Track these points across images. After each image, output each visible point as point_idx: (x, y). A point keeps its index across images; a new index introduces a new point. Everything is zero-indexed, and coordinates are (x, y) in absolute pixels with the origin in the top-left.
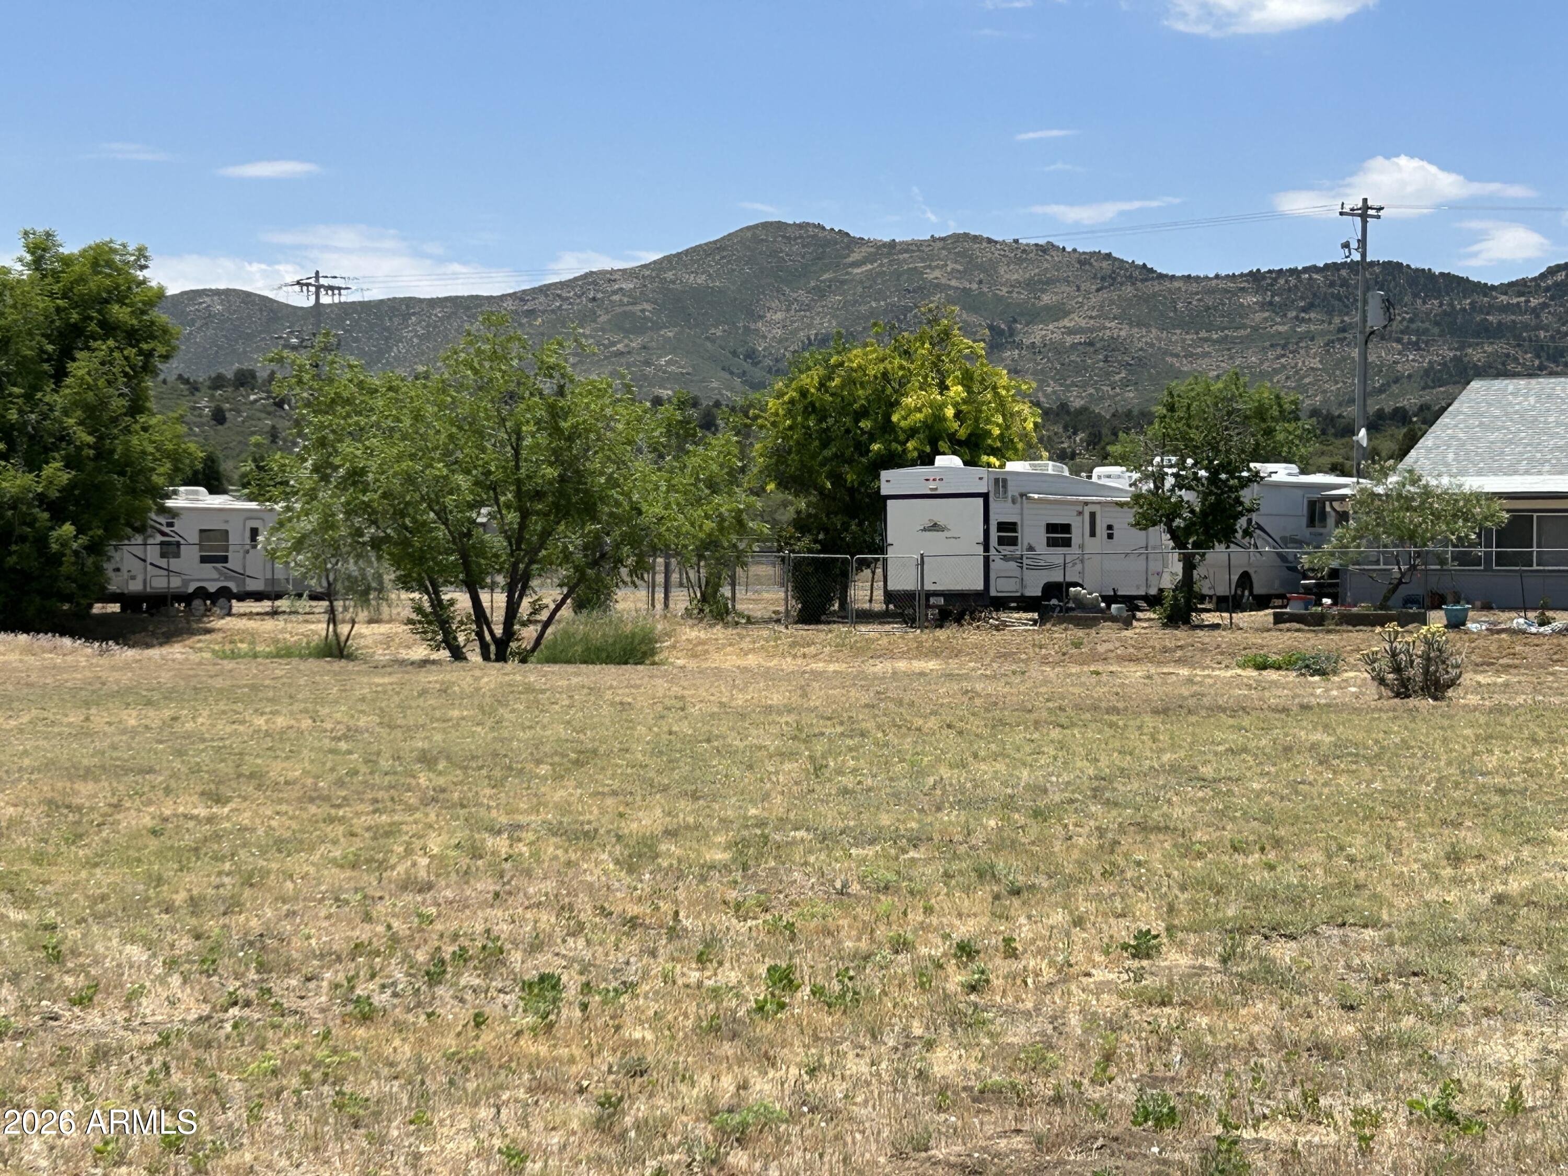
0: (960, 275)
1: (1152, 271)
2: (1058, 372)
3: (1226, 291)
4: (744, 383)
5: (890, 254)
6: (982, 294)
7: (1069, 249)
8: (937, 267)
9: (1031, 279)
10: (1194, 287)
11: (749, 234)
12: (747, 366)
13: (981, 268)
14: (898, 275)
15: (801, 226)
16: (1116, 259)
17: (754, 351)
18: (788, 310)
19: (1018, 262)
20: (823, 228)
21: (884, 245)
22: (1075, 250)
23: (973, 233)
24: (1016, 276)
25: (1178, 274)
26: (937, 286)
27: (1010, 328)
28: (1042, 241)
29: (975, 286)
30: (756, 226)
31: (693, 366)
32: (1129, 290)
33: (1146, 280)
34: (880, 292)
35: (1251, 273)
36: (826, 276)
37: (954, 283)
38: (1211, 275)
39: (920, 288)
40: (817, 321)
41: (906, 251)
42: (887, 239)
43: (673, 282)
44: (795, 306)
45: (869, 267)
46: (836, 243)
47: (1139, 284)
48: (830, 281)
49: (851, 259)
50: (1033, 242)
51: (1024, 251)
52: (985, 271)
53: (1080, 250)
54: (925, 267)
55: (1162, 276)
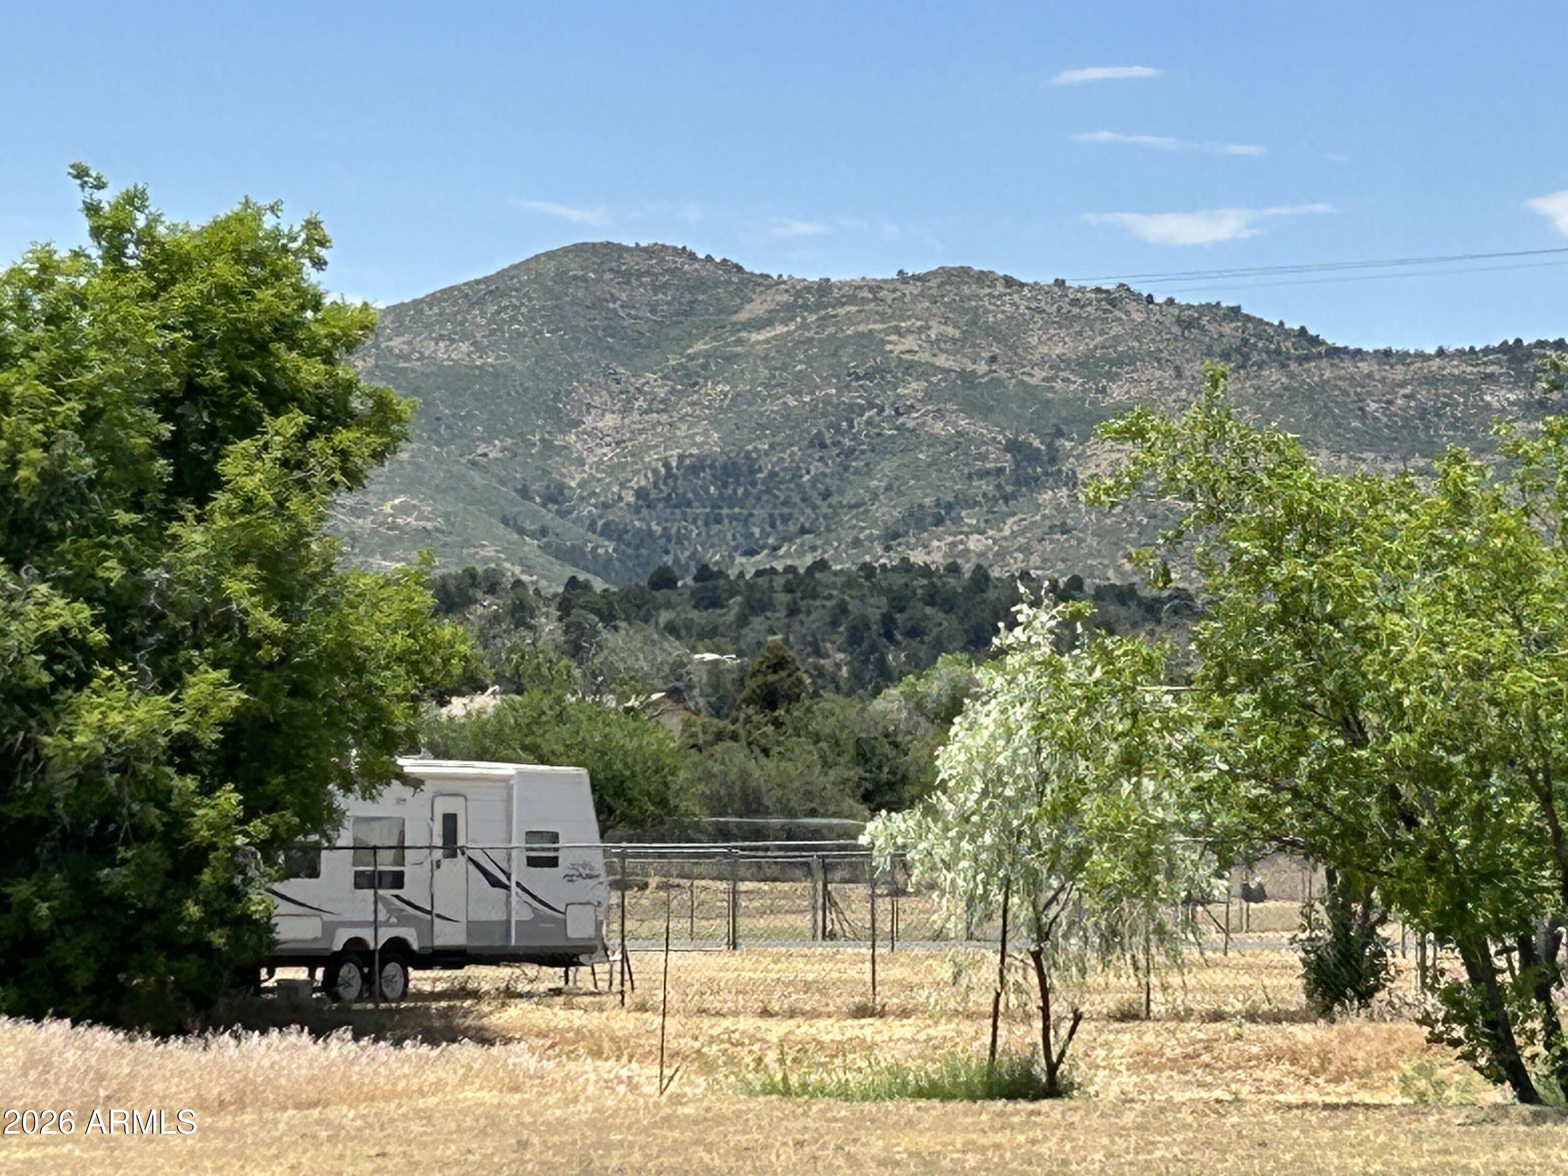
0: (956, 346)
1: (1315, 341)
2: (1142, 531)
3: (1460, 380)
4: (544, 548)
5: (819, 306)
6: (997, 382)
7: (1159, 299)
8: (909, 331)
9: (1091, 353)
10: (1399, 373)
11: (552, 265)
12: (549, 517)
13: (991, 332)
14: (834, 347)
15: (651, 251)
16: (1248, 318)
17: (561, 487)
18: (625, 411)
19: (1067, 320)
20: (692, 256)
21: (808, 289)
22: (1170, 302)
23: (977, 267)
24: (1059, 350)
25: (1369, 347)
26: (909, 367)
27: (1050, 446)
28: (1109, 285)
29: (982, 368)
30: (566, 251)
31: (447, 517)
32: (1274, 377)
33: (1307, 358)
34: (799, 376)
35: (1504, 348)
36: (700, 346)
37: (942, 361)
38: (1431, 350)
39: (877, 369)
40: (682, 430)
41: (851, 299)
42: (814, 277)
43: (406, 357)
44: (640, 403)
45: (780, 329)
46: (717, 284)
47: (1293, 366)
48: (707, 355)
49: (743, 316)
50: (1091, 285)
51: (1075, 302)
52: (1001, 340)
53: (1181, 300)
54: (887, 332)
55: (1335, 352)
